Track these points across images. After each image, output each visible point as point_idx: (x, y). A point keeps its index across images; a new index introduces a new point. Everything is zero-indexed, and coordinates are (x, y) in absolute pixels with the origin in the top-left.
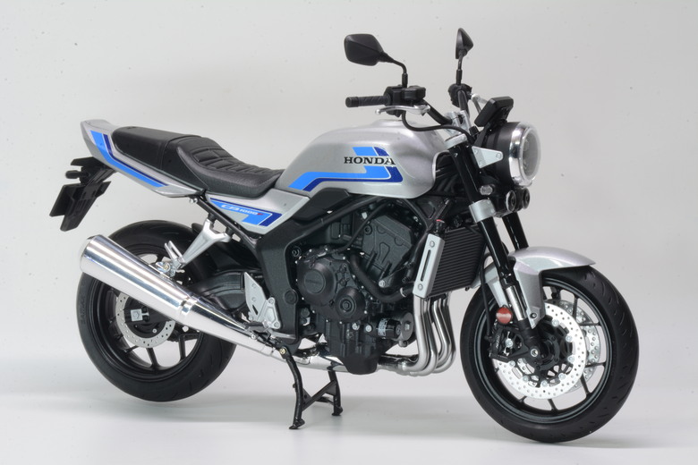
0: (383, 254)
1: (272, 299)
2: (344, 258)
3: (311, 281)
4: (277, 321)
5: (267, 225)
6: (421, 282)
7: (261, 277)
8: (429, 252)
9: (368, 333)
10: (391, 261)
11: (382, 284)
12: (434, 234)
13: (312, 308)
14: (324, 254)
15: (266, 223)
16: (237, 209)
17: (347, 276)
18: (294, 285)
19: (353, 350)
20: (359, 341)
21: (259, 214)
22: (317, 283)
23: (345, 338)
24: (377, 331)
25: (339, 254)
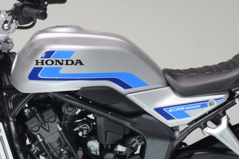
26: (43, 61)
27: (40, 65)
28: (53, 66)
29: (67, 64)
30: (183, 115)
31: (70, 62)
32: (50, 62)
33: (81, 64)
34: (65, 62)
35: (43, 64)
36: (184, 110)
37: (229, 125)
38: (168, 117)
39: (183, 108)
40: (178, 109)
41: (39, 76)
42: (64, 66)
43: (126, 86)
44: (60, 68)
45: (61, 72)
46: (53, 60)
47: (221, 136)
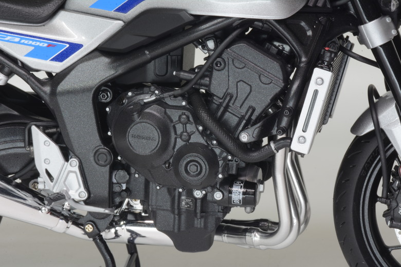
0: (241, 97)
1: (74, 162)
2: (184, 103)
3: (139, 137)
4: (82, 189)
5: (61, 61)
6: (303, 134)
7: (54, 130)
8: (316, 92)
9: (216, 202)
10: (254, 105)
11: (244, 138)
12: (322, 68)
13: (133, 170)
14: (153, 98)
15: (61, 58)
16: (17, 40)
17: (190, 128)
18: (106, 141)
19: (190, 224)
20: (202, 211)
21: (49, 45)
22: (148, 138)
23: (179, 208)
24: (230, 198)
25: (175, 97)
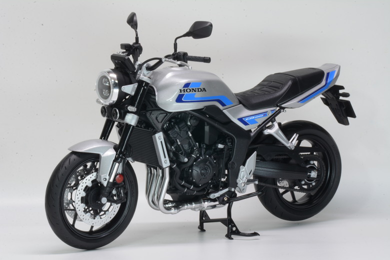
26: (184, 90)
27: (183, 93)
28: (191, 93)
29: (198, 91)
30: (253, 122)
31: (200, 90)
32: (188, 90)
33: (205, 91)
34: (197, 90)
35: (184, 92)
36: (255, 118)
37: (279, 124)
38: (246, 124)
39: (254, 118)
40: (251, 118)
41: (183, 99)
42: (197, 92)
43: (223, 105)
44: (195, 94)
45: (195, 96)
46: (190, 88)
47: (277, 134)
